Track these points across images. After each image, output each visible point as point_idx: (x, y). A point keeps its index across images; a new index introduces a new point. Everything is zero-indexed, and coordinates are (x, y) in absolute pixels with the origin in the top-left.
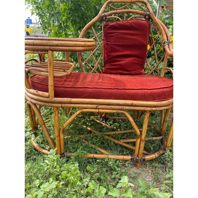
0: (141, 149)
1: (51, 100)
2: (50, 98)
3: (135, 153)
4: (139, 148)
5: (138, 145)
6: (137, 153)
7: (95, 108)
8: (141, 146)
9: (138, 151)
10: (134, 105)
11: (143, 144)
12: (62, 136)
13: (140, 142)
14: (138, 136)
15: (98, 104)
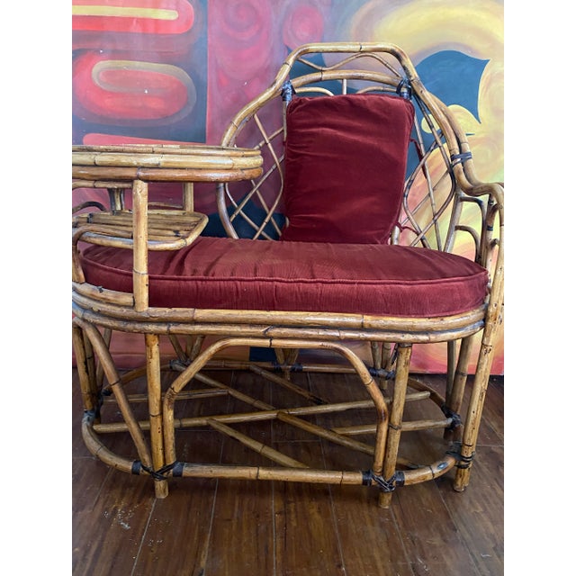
0: (390, 453)
1: (139, 314)
2: (138, 308)
4: (387, 448)
5: (383, 440)
6: (381, 464)
7: (262, 335)
8: (392, 443)
9: (382, 456)
10: (366, 326)
11: (396, 437)
12: (169, 415)
13: (388, 431)
14: (381, 413)
15: (268, 325)
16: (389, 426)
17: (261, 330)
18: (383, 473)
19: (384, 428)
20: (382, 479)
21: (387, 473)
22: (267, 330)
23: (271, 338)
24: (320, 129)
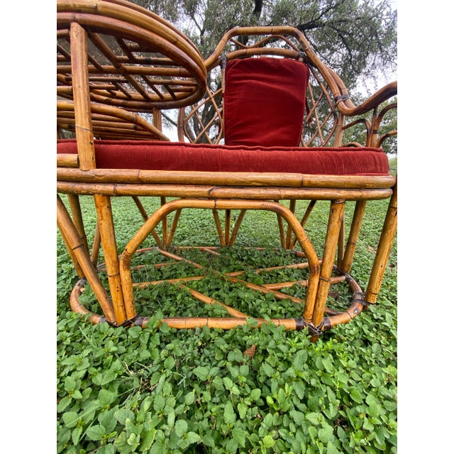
0: (321, 303)
1: (84, 173)
2: (83, 167)
3: (307, 313)
4: (317, 298)
5: (315, 292)
6: (311, 312)
7: (206, 195)
8: (322, 294)
9: (313, 306)
10: (306, 184)
11: (326, 289)
12: (125, 275)
13: (319, 283)
14: (314, 268)
15: (212, 185)
16: (320, 279)
17: (205, 190)
18: (313, 320)
19: (316, 280)
20: (312, 324)
21: (317, 319)
22: (211, 190)
23: (215, 198)
24: (248, 81)
